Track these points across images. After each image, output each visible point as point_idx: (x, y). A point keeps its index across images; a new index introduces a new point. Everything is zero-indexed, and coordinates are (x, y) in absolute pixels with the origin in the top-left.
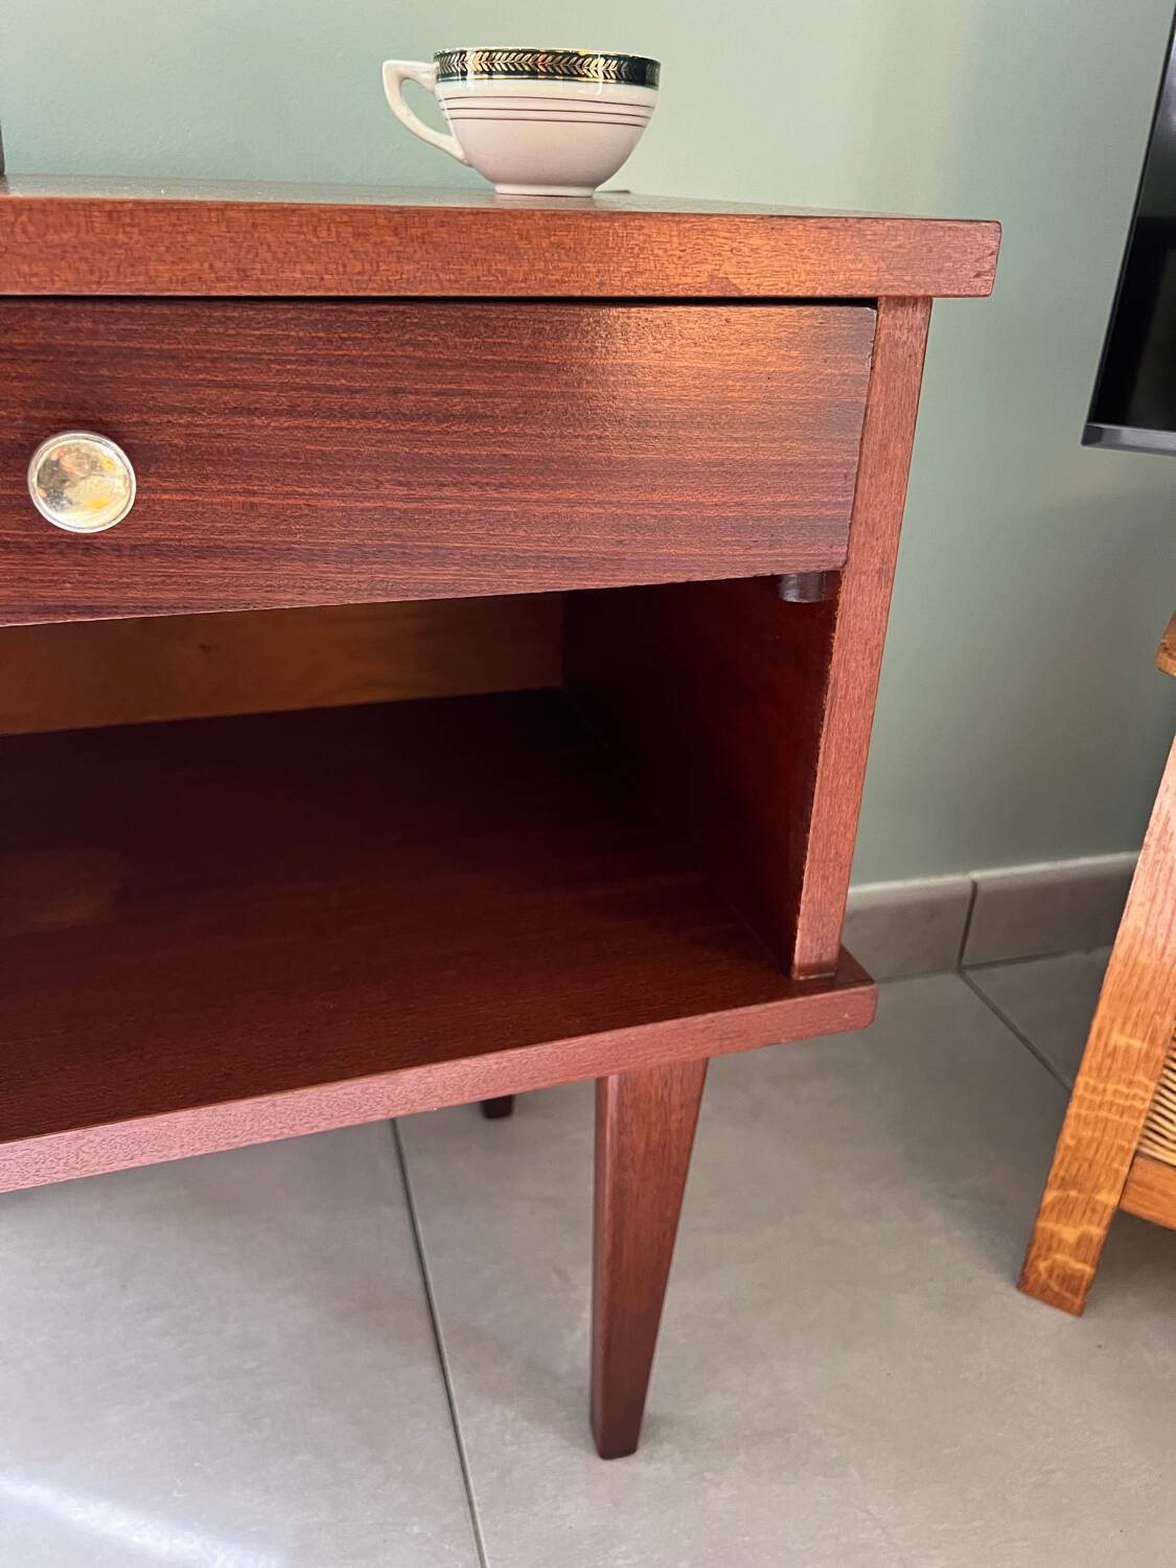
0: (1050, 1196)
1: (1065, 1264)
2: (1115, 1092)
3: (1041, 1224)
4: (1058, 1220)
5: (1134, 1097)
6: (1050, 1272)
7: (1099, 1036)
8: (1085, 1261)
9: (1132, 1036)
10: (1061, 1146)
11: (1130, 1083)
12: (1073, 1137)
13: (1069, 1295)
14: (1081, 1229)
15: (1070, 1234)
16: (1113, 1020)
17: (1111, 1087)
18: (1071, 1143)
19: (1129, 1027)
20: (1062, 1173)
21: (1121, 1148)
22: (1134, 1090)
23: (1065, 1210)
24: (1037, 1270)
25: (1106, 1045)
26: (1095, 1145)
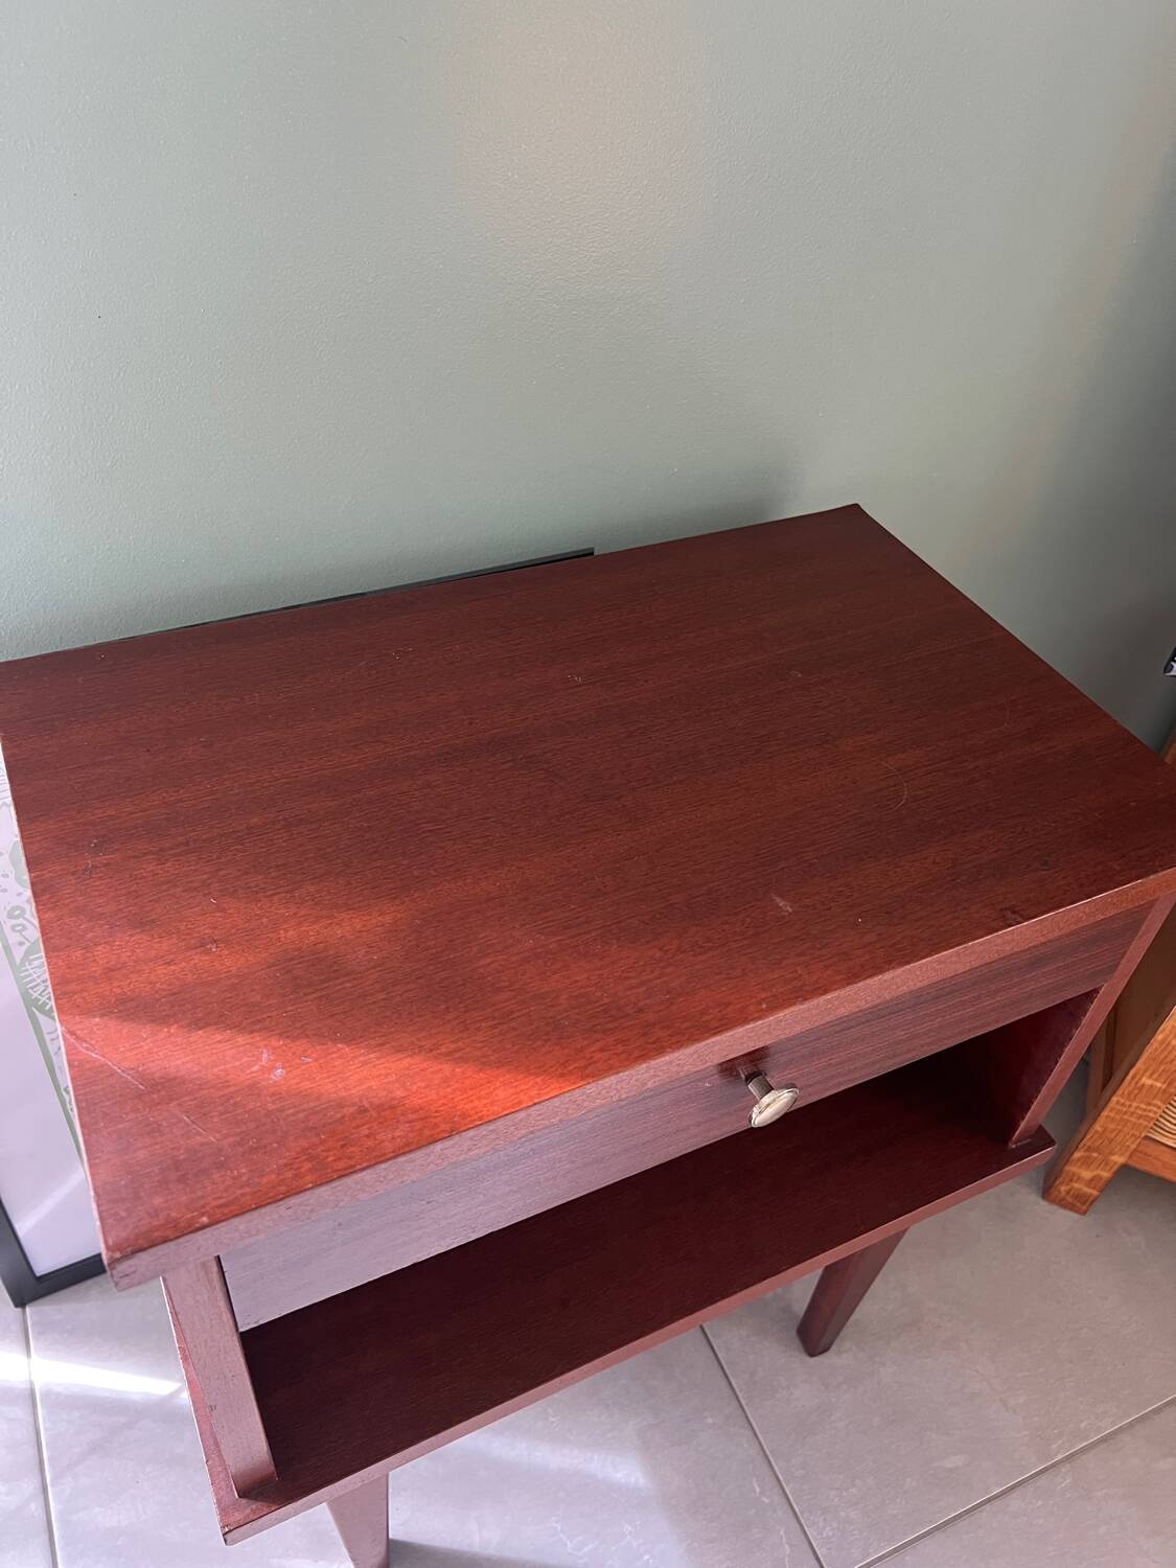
0: (1077, 1155)
1: (1079, 1190)
2: (1137, 1107)
3: (1067, 1168)
4: (1080, 1167)
5: (1150, 1111)
6: (1068, 1192)
7: (1133, 1078)
8: (1094, 1188)
9: (1156, 1080)
10: (1092, 1131)
11: (1149, 1104)
12: (1102, 1127)
13: (1079, 1204)
14: (1095, 1173)
15: (1087, 1174)
16: (1145, 1071)
17: (1135, 1104)
18: (1099, 1129)
19: (1155, 1076)
20: (1089, 1144)
21: (1133, 1135)
22: (1149, 1108)
23: (1086, 1162)
24: (1059, 1191)
25: (1137, 1083)
26: (1116, 1132)
